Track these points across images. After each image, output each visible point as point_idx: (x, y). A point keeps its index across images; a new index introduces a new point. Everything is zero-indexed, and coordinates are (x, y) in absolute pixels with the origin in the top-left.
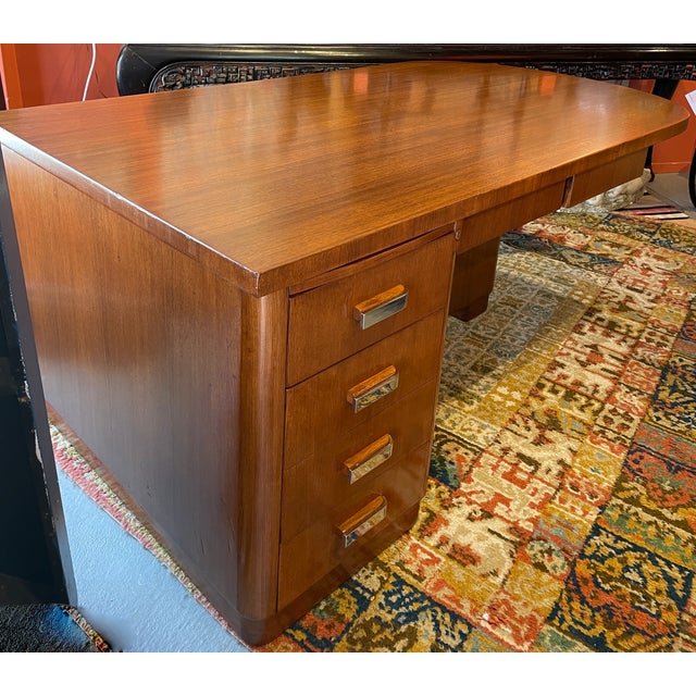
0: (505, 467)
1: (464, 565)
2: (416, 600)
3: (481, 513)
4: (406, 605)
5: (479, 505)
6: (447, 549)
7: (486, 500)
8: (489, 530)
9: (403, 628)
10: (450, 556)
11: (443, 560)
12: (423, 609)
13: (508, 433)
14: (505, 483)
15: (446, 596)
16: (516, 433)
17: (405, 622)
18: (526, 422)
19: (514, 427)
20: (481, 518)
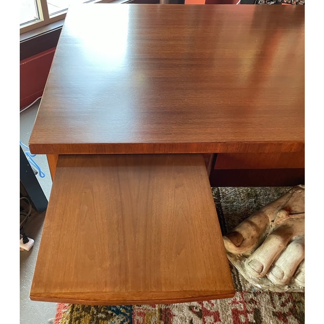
0: (240, 307)
1: (161, 319)
2: (126, 309)
3: (198, 310)
4: (121, 307)
5: (203, 307)
6: (163, 307)
7: (209, 309)
8: (192, 320)
9: (110, 312)
10: (160, 310)
11: (157, 309)
12: (124, 314)
13: (268, 297)
14: (230, 312)
15: (138, 320)
16: (272, 300)
17: (113, 311)
18: (287, 301)
19: (276, 298)
20: (195, 313)
